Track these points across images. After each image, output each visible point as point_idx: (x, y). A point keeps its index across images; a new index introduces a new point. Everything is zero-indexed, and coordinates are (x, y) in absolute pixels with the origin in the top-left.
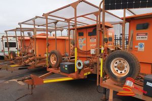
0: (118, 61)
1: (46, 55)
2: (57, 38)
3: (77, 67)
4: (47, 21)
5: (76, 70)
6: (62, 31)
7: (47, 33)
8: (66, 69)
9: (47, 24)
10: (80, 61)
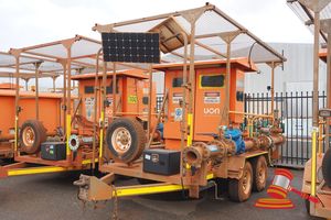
0: (121, 133)
1: (14, 133)
2: (40, 94)
3: (70, 148)
4: (18, 60)
5: (68, 153)
6: (55, 77)
7: (18, 82)
8: (52, 152)
9: (18, 64)
10: (74, 137)
